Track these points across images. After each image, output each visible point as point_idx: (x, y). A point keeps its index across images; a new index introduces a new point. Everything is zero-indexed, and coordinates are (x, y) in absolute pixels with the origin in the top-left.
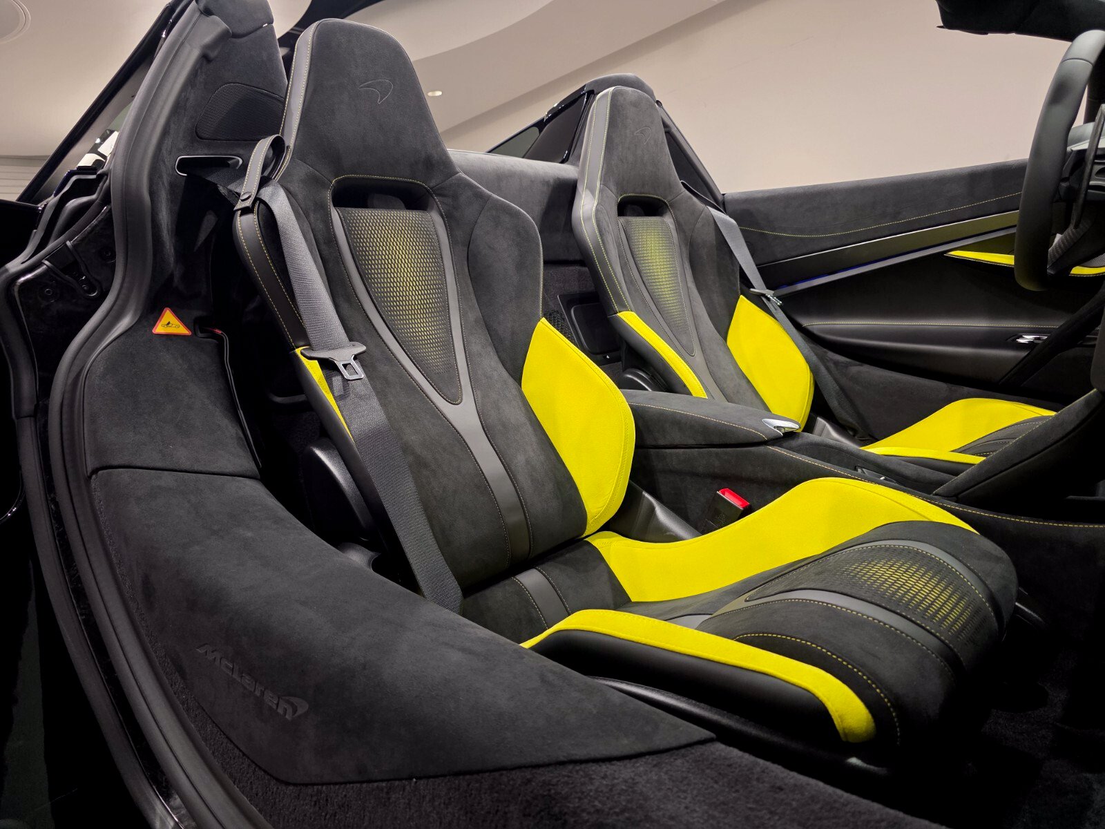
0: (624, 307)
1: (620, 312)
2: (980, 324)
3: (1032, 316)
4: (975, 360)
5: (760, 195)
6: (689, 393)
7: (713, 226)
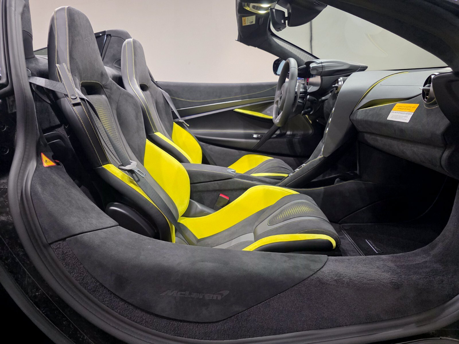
0: (157, 131)
1: (156, 132)
2: (241, 131)
3: (255, 129)
4: (246, 143)
5: (172, 84)
6: (189, 162)
7: (162, 96)
